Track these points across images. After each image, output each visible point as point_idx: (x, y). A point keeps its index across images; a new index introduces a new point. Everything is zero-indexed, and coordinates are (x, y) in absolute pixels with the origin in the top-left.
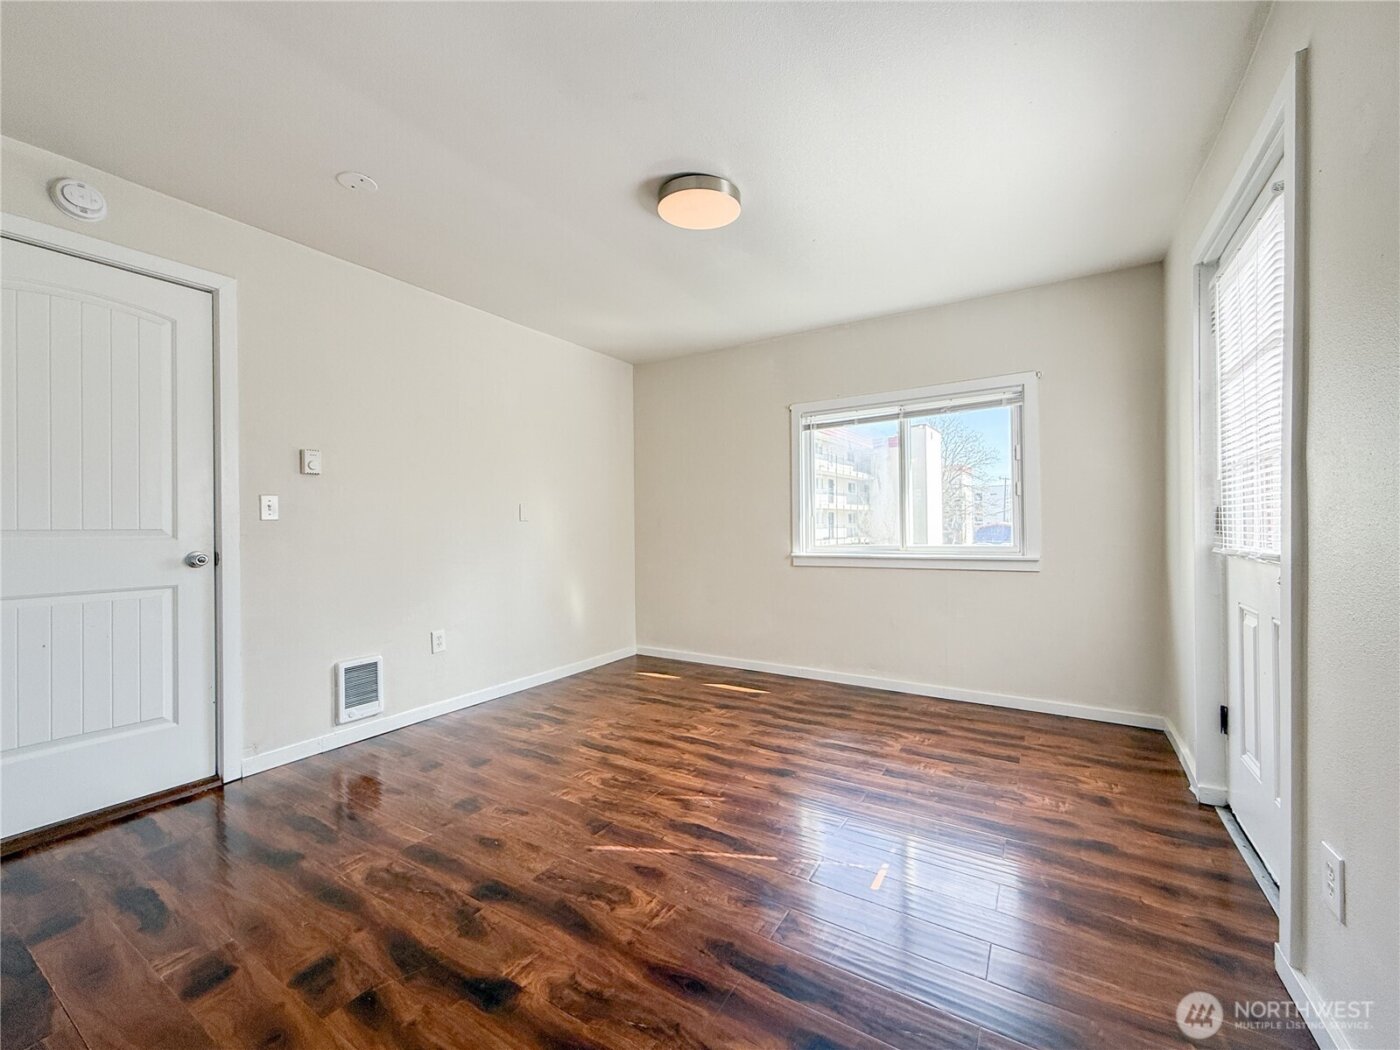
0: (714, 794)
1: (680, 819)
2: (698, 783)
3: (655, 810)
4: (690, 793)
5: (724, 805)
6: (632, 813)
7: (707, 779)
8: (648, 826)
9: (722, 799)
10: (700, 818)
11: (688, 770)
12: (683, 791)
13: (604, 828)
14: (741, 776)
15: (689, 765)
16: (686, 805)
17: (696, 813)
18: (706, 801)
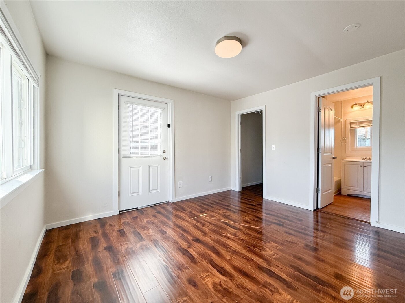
0: (225, 237)
1: (238, 231)
2: (229, 242)
3: (245, 235)
4: (233, 238)
5: (224, 233)
6: (251, 235)
7: (225, 243)
8: (247, 231)
9: (223, 234)
10: (232, 230)
11: (230, 249)
12: (235, 240)
13: (259, 232)
14: (212, 242)
15: (229, 252)
16: (235, 235)
17: (233, 232)
18: (228, 235)
